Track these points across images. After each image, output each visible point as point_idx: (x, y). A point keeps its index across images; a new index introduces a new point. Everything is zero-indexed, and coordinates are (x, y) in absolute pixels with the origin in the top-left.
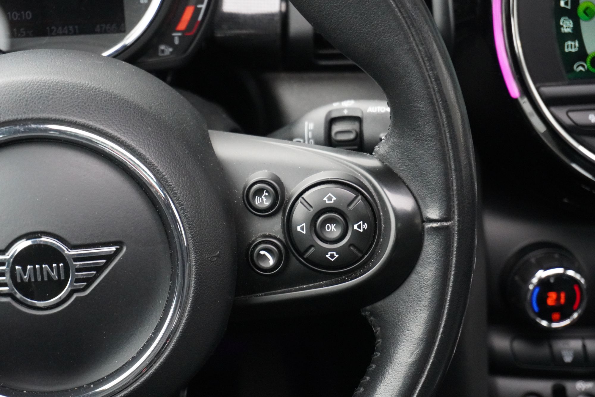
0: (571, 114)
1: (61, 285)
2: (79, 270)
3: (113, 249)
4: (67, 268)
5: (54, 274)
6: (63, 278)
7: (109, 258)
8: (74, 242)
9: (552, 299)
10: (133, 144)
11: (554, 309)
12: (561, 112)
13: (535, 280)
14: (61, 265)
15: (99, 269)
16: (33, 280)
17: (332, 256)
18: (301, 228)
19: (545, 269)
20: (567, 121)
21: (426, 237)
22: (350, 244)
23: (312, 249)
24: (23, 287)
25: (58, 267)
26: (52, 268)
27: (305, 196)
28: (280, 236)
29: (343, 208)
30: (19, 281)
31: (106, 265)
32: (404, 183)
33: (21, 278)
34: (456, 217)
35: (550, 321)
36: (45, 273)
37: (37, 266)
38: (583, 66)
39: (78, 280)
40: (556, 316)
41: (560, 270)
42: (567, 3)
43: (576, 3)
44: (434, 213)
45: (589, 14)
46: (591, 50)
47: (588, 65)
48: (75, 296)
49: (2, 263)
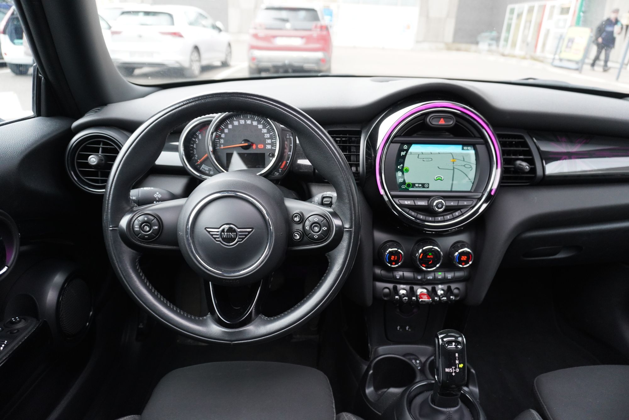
0: (399, 201)
1: (234, 239)
2: (240, 235)
3: (251, 230)
4: (236, 234)
5: (233, 236)
6: (235, 237)
7: (249, 232)
8: (239, 227)
9: (392, 258)
10: (258, 199)
11: (394, 261)
12: (396, 200)
13: (388, 252)
14: (235, 233)
15: (246, 235)
16: (226, 237)
17: (316, 237)
18: (307, 228)
19: (391, 248)
20: (398, 203)
21: (344, 233)
22: (321, 234)
23: (310, 234)
24: (224, 239)
25: (234, 234)
26: (232, 234)
27: (309, 218)
28: (301, 230)
29: (320, 223)
30: (223, 237)
31: (248, 235)
32: (339, 216)
33: (223, 236)
34: (353, 228)
35: (391, 264)
36: (230, 235)
37: (228, 233)
38: (404, 187)
39: (239, 238)
40: (394, 263)
41: (396, 249)
42: (400, 167)
43: (403, 167)
44: (347, 226)
45: (407, 171)
46: (407, 182)
47: (406, 186)
48: (238, 243)
49: (218, 232)
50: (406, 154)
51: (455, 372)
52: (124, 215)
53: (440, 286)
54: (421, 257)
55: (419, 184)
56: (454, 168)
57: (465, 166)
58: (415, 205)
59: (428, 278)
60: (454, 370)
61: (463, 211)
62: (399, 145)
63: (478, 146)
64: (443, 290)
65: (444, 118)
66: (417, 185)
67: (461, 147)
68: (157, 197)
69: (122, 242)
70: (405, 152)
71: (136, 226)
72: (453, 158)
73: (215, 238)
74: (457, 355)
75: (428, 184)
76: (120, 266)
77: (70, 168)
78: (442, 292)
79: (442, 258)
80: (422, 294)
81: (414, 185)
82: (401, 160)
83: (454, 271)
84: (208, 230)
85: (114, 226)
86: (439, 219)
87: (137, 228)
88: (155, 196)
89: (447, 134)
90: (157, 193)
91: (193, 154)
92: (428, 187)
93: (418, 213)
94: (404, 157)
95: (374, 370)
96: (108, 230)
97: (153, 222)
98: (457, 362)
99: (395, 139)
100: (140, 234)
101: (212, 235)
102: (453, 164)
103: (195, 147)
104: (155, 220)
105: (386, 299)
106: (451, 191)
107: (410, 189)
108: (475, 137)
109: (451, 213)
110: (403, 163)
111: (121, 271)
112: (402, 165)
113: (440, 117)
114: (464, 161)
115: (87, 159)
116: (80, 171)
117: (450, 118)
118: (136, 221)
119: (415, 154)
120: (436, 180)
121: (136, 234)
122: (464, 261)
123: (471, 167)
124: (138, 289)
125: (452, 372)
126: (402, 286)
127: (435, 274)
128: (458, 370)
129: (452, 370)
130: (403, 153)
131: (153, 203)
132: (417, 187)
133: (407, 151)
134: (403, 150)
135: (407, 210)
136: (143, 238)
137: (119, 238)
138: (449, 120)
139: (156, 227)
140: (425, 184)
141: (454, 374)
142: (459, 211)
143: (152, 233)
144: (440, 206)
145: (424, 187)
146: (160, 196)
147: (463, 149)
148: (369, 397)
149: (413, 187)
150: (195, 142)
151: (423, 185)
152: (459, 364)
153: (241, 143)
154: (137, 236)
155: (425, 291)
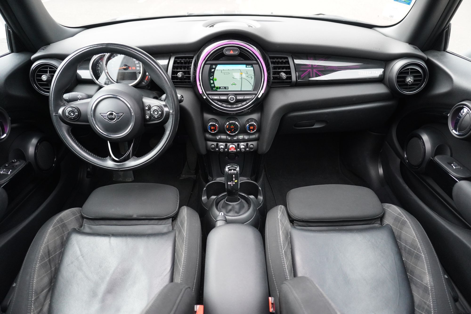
1: (114, 119)
2: (117, 117)
3: (122, 114)
4: (115, 116)
5: (114, 117)
7: (122, 115)
9: (212, 128)
10: (126, 99)
11: (213, 130)
12: (210, 96)
13: (210, 124)
15: (120, 117)
16: (111, 118)
17: (156, 117)
18: (152, 112)
19: (212, 123)
20: (211, 98)
21: (170, 115)
22: (159, 115)
23: (153, 116)
24: (109, 119)
27: (152, 108)
28: (150, 114)
29: (158, 110)
31: (121, 116)
32: (167, 107)
33: (109, 117)
34: (174, 112)
37: (111, 116)
39: (117, 118)
41: (215, 123)
42: (212, 78)
43: (213, 78)
44: (171, 111)
45: (216, 80)
46: (216, 86)
47: (216, 89)
48: (117, 120)
49: (106, 115)
50: (215, 70)
51: (233, 184)
52: (60, 108)
53: (242, 143)
54: (227, 127)
55: (223, 87)
56: (242, 78)
57: (248, 76)
58: (220, 99)
59: (234, 139)
60: (232, 183)
61: (247, 101)
62: (210, 65)
63: (253, 65)
64: (244, 145)
65: (233, 50)
66: (221, 88)
67: (245, 66)
68: (80, 97)
69: (61, 121)
70: (214, 69)
71: (67, 113)
72: (241, 72)
73: (105, 118)
74: (234, 176)
75: (228, 87)
76: (61, 133)
77: (33, 83)
78: (244, 147)
79: (239, 128)
80: (232, 147)
81: (220, 88)
82: (212, 74)
83: (249, 135)
84: (101, 114)
85: (56, 113)
86: (234, 106)
87: (67, 114)
88: (78, 97)
89: (239, 58)
90: (79, 95)
91: (98, 73)
92: (228, 89)
93: (222, 103)
94: (214, 72)
95: (206, 188)
96: (53, 115)
97: (75, 111)
98: (234, 179)
99: (207, 62)
100: (69, 117)
101: (103, 117)
102: (241, 75)
103: (99, 69)
104: (76, 110)
105: (213, 150)
106: (241, 91)
107: (218, 90)
108: (253, 60)
109: (241, 103)
110: (213, 76)
111: (62, 135)
112: (212, 77)
113: (230, 50)
114: (247, 74)
115: (41, 77)
116: (38, 83)
117: (236, 50)
118: (66, 110)
119: (219, 70)
120: (232, 85)
121: (67, 117)
122: (251, 129)
123: (252, 77)
124: (71, 144)
125: (231, 184)
126: (221, 144)
127: (238, 137)
128: (234, 183)
129: (231, 183)
130: (213, 70)
131: (77, 100)
132: (222, 89)
133: (215, 69)
134: (213, 68)
135: (216, 102)
136: (71, 119)
137: (59, 119)
138: (236, 51)
139: (77, 114)
140: (226, 87)
141: (232, 185)
142: (246, 102)
143: (75, 116)
144: (232, 99)
145: (226, 89)
146: (81, 97)
147: (246, 67)
148: (203, 201)
149: (219, 89)
150: (99, 66)
151: (225, 88)
152: (235, 180)
153: (123, 67)
154: (68, 118)
155: (234, 146)
